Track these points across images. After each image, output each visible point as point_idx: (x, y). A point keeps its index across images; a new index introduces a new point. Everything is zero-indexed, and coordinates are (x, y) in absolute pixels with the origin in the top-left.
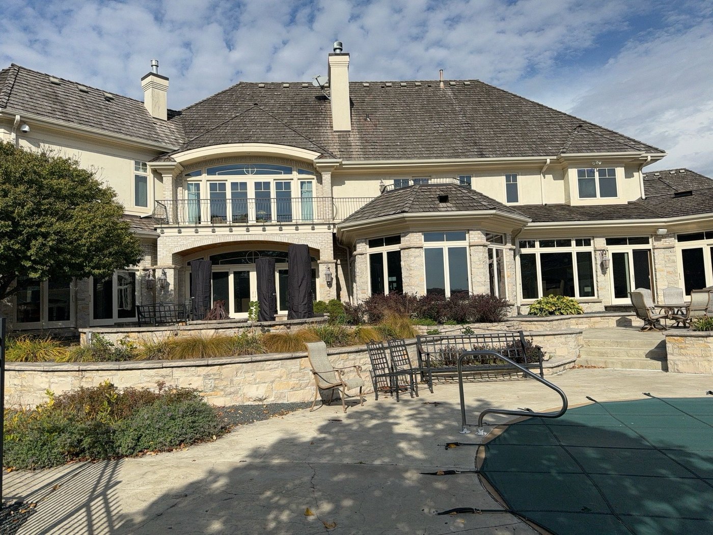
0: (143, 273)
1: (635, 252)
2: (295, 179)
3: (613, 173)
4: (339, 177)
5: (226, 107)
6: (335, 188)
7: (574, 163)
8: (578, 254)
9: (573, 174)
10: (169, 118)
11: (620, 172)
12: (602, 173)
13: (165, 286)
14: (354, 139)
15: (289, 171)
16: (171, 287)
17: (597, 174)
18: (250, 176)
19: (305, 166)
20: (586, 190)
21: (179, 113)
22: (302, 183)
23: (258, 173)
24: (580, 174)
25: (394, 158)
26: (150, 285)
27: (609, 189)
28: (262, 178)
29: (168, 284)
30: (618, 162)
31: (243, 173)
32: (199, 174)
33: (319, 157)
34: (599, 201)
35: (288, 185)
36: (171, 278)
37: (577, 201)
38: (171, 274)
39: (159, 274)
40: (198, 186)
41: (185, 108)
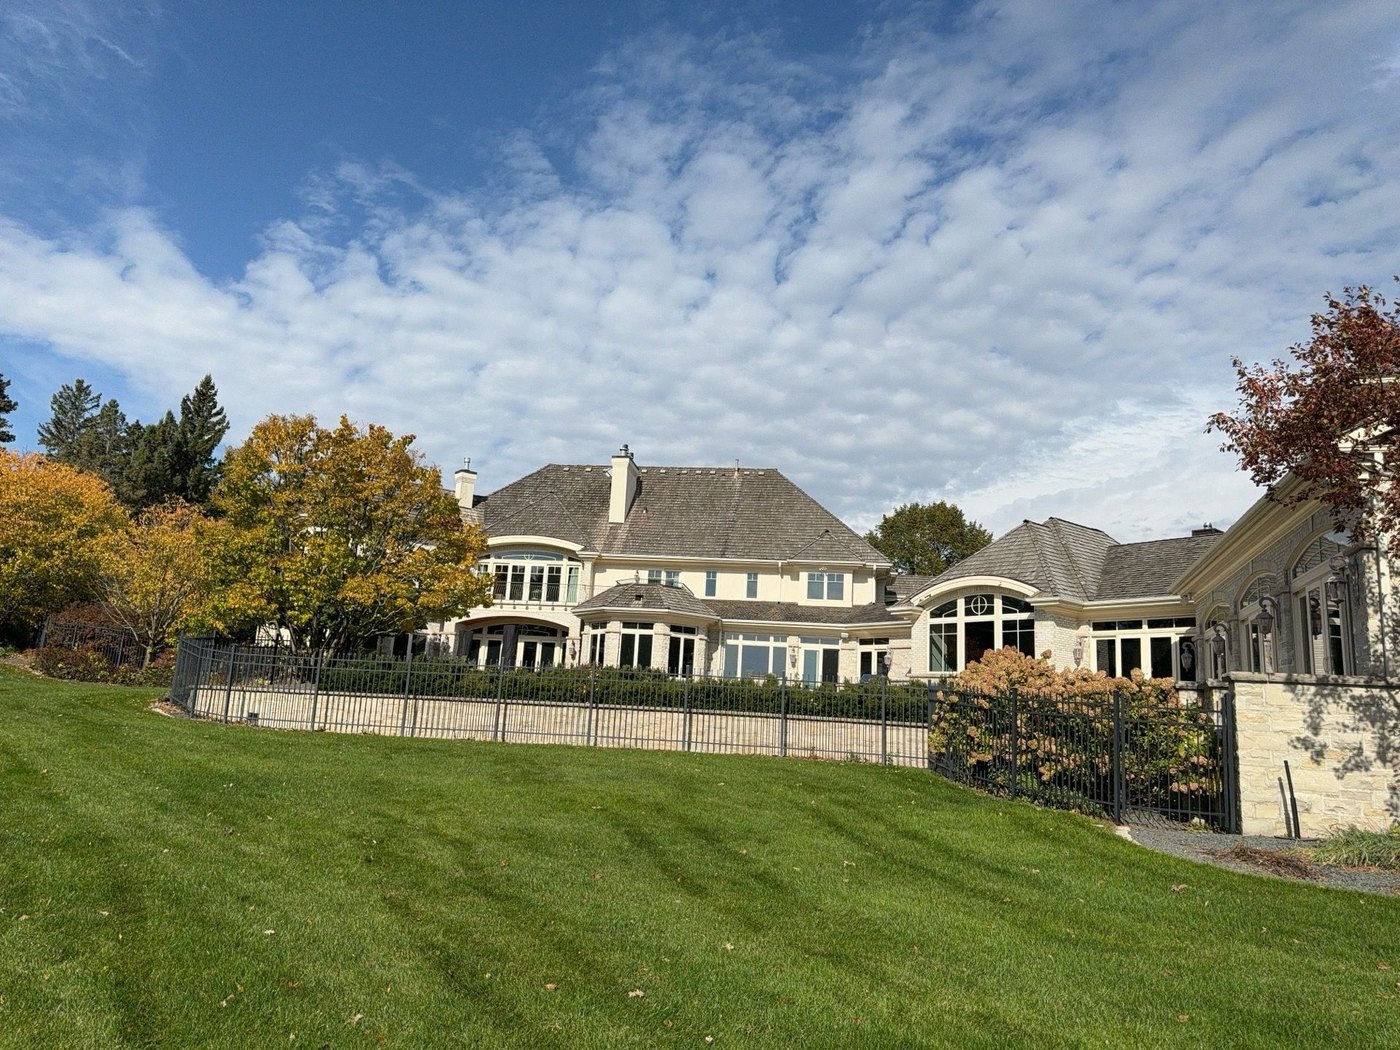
0: (432, 637)
1: (825, 651)
2: (565, 564)
3: (841, 578)
4: (599, 565)
5: (527, 493)
6: (597, 575)
7: (805, 567)
8: (774, 648)
9: (804, 576)
10: (474, 505)
11: (848, 578)
12: (830, 577)
13: (447, 648)
14: (622, 534)
15: (560, 558)
16: (451, 650)
17: (826, 578)
18: (528, 560)
19: (572, 556)
20: (814, 591)
21: (485, 499)
22: (571, 569)
23: (535, 558)
24: (811, 577)
25: (647, 553)
26: (436, 647)
27: (836, 591)
28: (539, 563)
29: (449, 647)
30: (846, 569)
31: (523, 559)
32: (488, 557)
33: (583, 550)
34: (825, 602)
35: (559, 570)
36: (452, 644)
37: (803, 600)
38: (452, 639)
39: (443, 639)
40: (486, 567)
41: (491, 493)
